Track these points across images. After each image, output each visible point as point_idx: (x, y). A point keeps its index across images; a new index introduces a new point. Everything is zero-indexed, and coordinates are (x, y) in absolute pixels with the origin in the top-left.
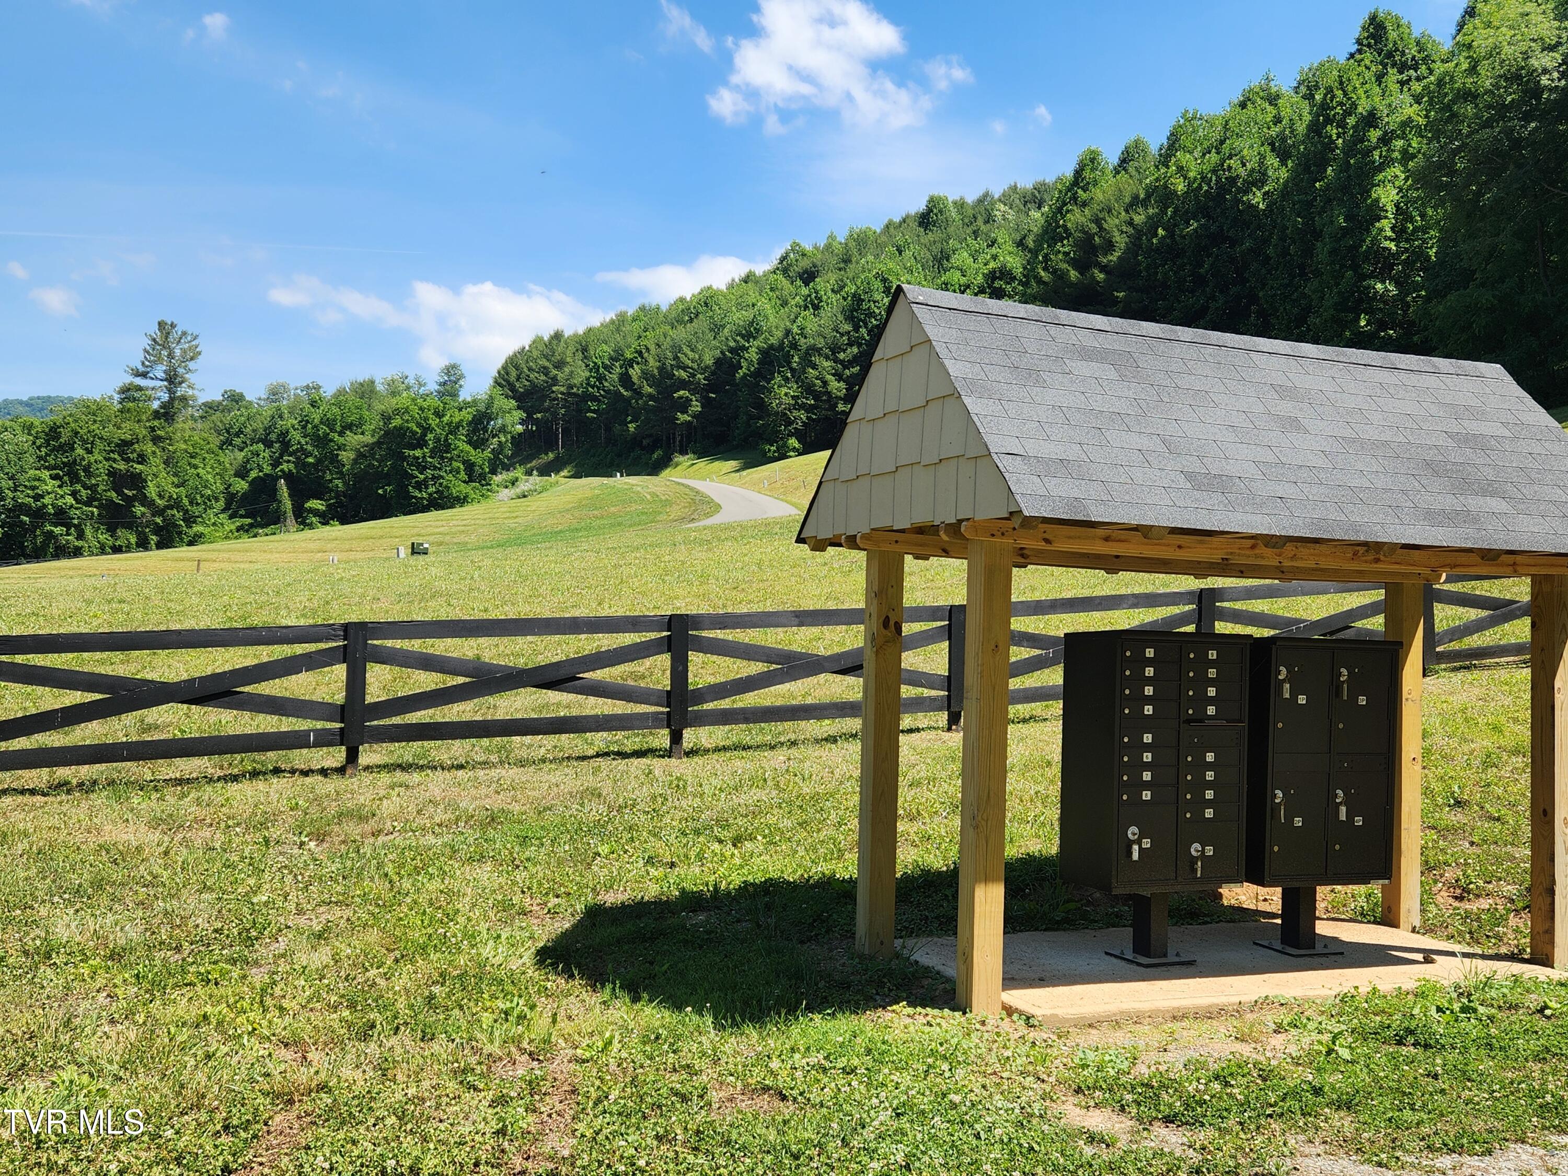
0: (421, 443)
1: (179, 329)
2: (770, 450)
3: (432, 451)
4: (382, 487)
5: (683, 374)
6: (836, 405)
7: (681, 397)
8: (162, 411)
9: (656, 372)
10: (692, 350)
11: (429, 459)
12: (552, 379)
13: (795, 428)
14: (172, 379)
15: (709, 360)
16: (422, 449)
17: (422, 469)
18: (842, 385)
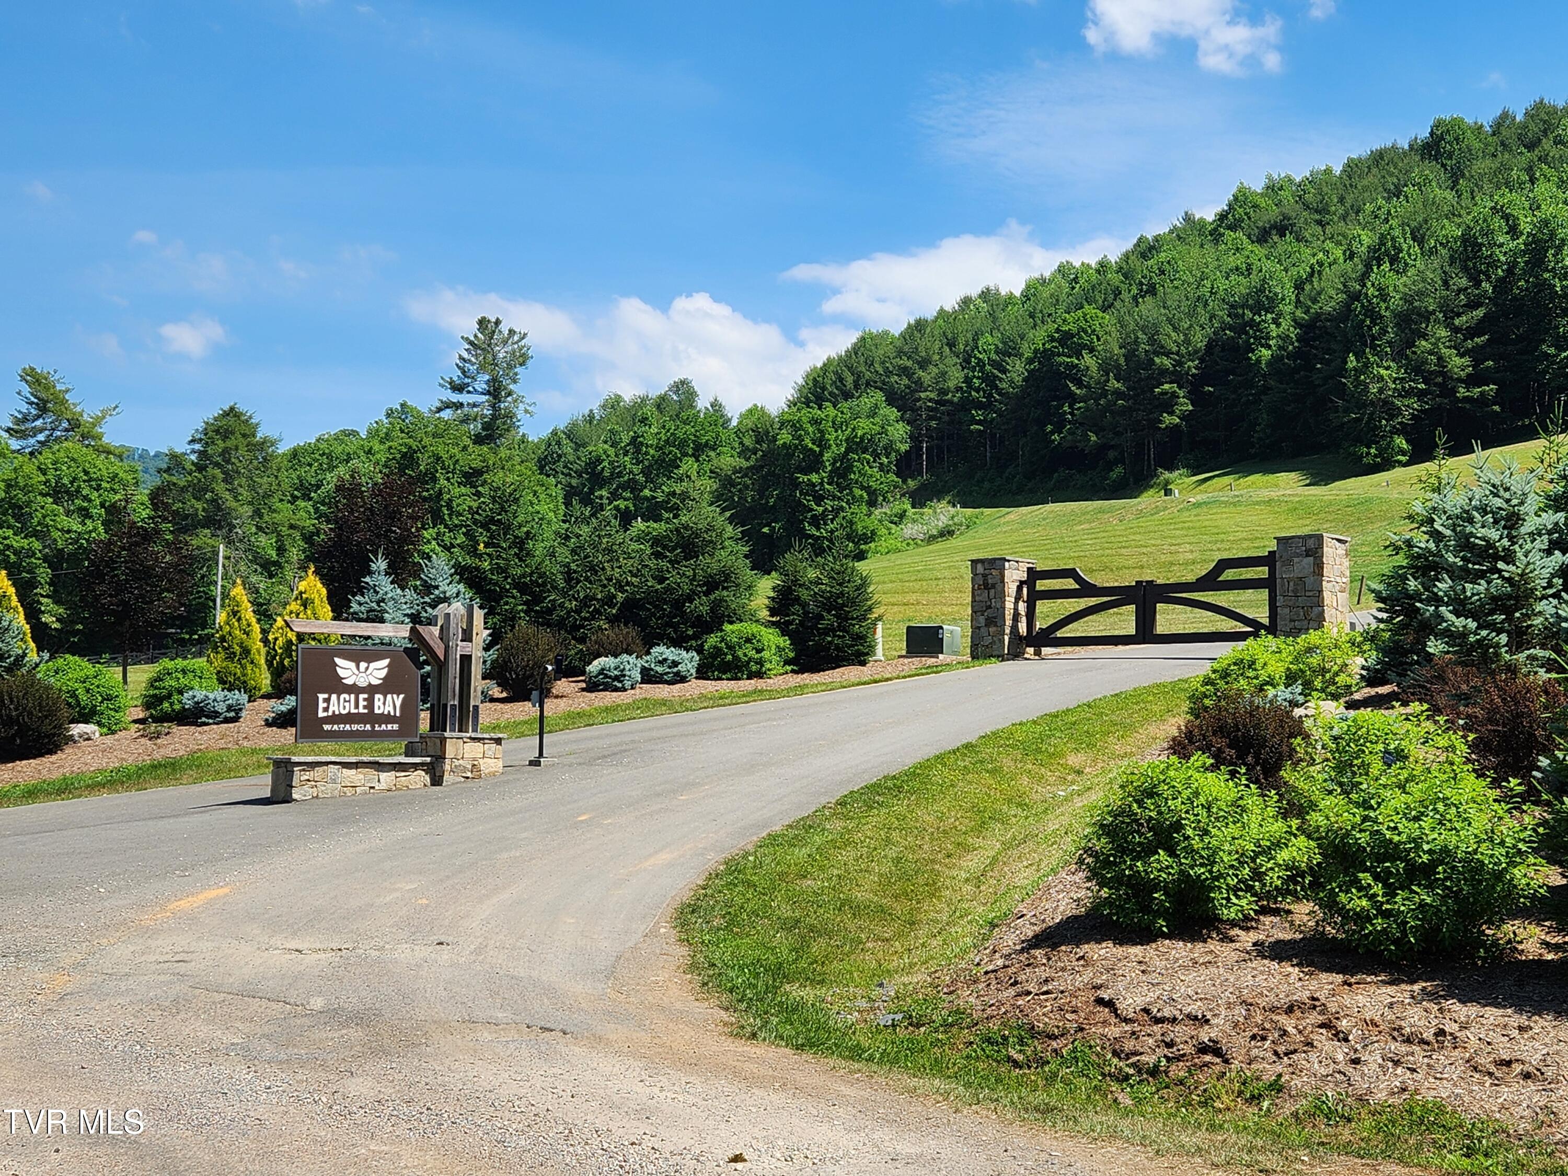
0: (813, 463)
1: (504, 328)
2: (1368, 454)
3: (830, 477)
4: (768, 525)
5: (1167, 362)
6: (1454, 391)
7: (1164, 393)
8: (484, 433)
9: (1122, 361)
10: (1175, 329)
11: (827, 486)
12: (915, 383)
13: (1401, 423)
14: (495, 391)
15: (1199, 340)
16: (817, 472)
17: (819, 500)
18: (1466, 361)
